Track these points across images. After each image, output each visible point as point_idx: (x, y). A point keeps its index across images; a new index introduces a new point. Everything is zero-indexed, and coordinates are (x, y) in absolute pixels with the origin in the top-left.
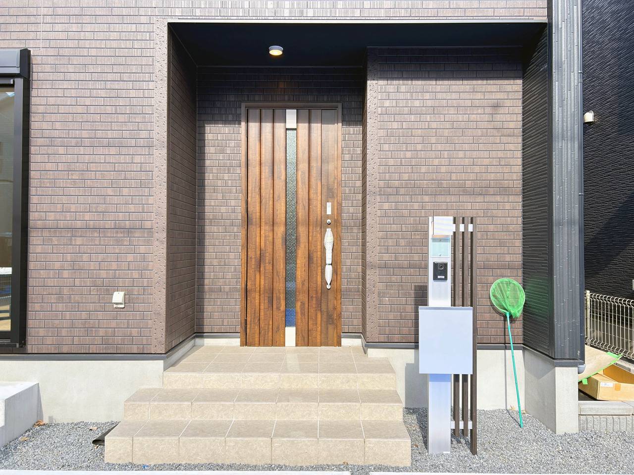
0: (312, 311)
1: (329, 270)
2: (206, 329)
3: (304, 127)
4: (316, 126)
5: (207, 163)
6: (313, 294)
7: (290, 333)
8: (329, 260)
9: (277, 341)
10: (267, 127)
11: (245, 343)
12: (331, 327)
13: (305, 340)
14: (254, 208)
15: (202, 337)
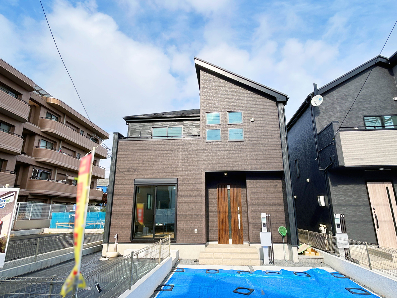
0: (236, 235)
1: (239, 224)
2: (210, 239)
3: (232, 189)
4: (235, 189)
5: (209, 198)
6: (236, 231)
7: (231, 241)
8: (239, 222)
9: (227, 243)
10: (223, 189)
11: (220, 243)
12: (241, 240)
13: (234, 243)
14: (221, 209)
15: (209, 242)
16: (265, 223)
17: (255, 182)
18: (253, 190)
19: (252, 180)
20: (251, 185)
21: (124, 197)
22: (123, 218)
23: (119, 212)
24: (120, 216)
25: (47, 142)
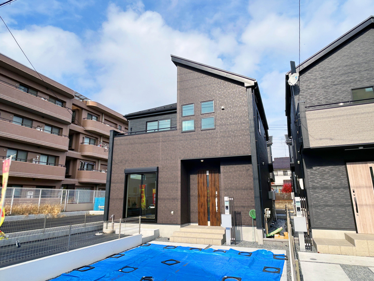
0: (213, 218)
1: (217, 207)
2: (191, 221)
3: (210, 174)
4: (213, 174)
5: (191, 183)
6: (214, 213)
7: (209, 223)
8: (217, 205)
9: (206, 224)
10: (203, 175)
11: (199, 225)
12: (218, 222)
13: (212, 224)
14: (200, 193)
15: (190, 223)
16: (228, 206)
17: (228, 167)
18: (227, 175)
19: (226, 165)
20: (225, 170)
21: (118, 184)
22: (118, 201)
23: (115, 197)
24: (116, 200)
25: (90, 138)
